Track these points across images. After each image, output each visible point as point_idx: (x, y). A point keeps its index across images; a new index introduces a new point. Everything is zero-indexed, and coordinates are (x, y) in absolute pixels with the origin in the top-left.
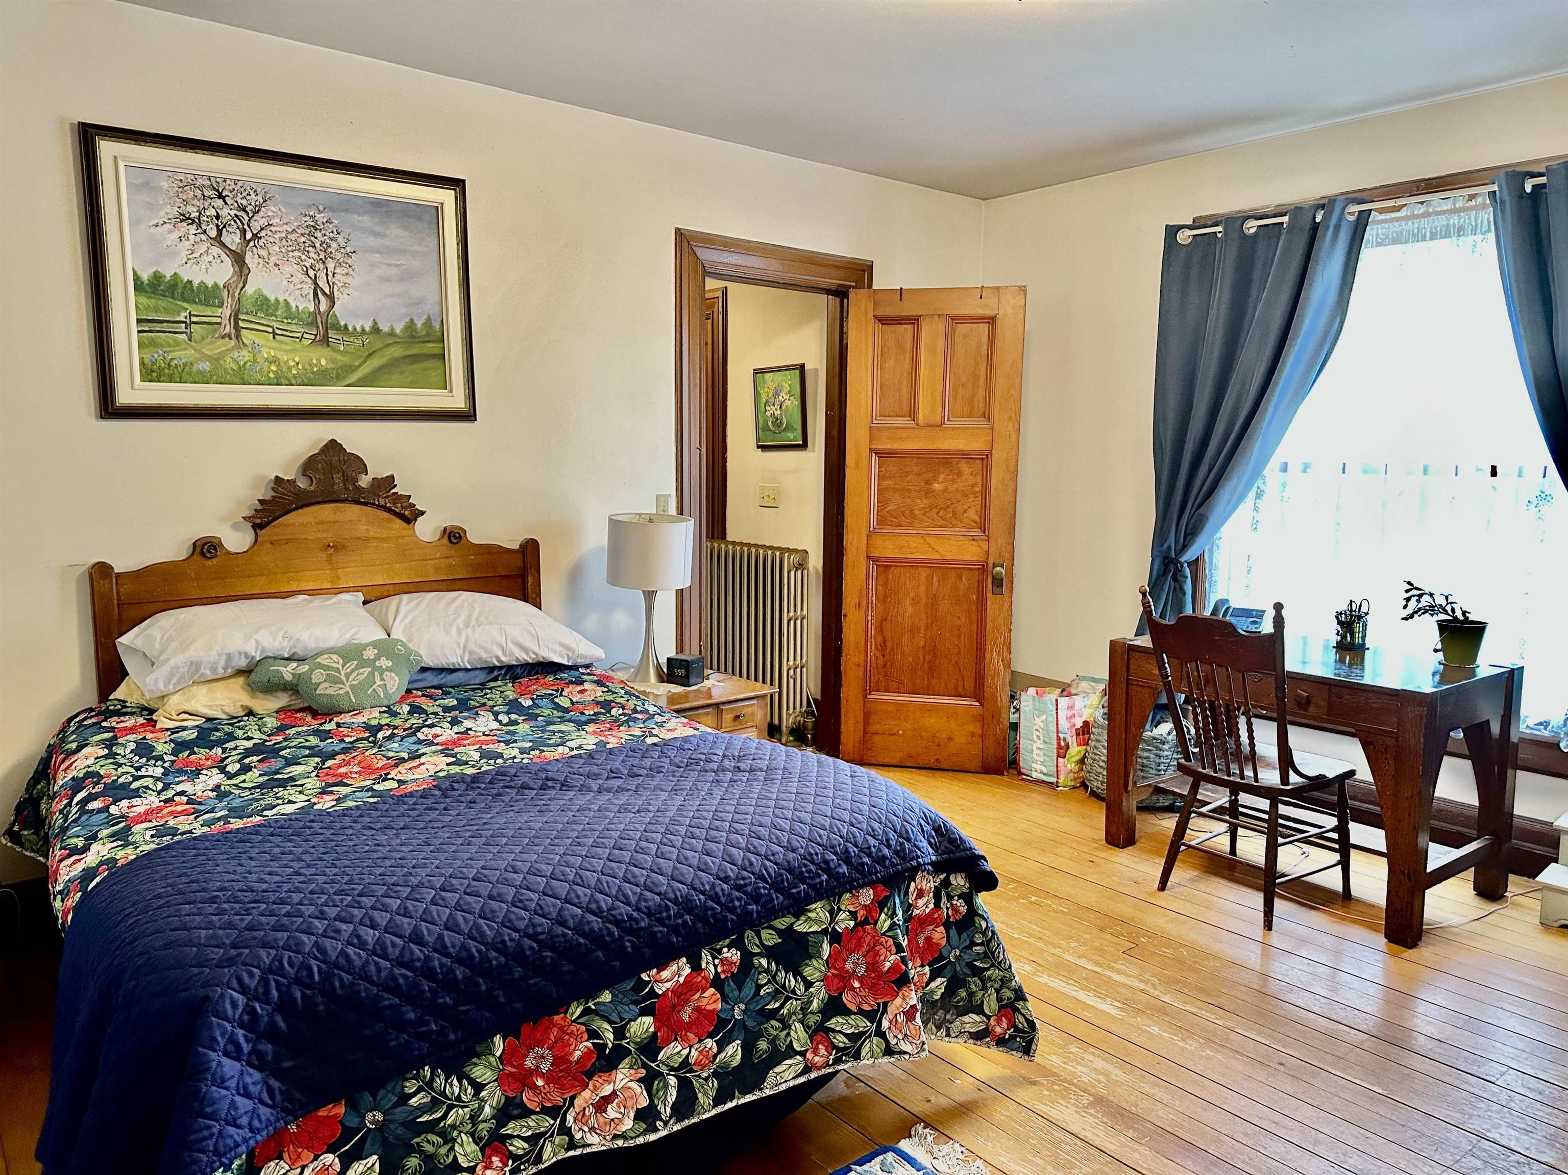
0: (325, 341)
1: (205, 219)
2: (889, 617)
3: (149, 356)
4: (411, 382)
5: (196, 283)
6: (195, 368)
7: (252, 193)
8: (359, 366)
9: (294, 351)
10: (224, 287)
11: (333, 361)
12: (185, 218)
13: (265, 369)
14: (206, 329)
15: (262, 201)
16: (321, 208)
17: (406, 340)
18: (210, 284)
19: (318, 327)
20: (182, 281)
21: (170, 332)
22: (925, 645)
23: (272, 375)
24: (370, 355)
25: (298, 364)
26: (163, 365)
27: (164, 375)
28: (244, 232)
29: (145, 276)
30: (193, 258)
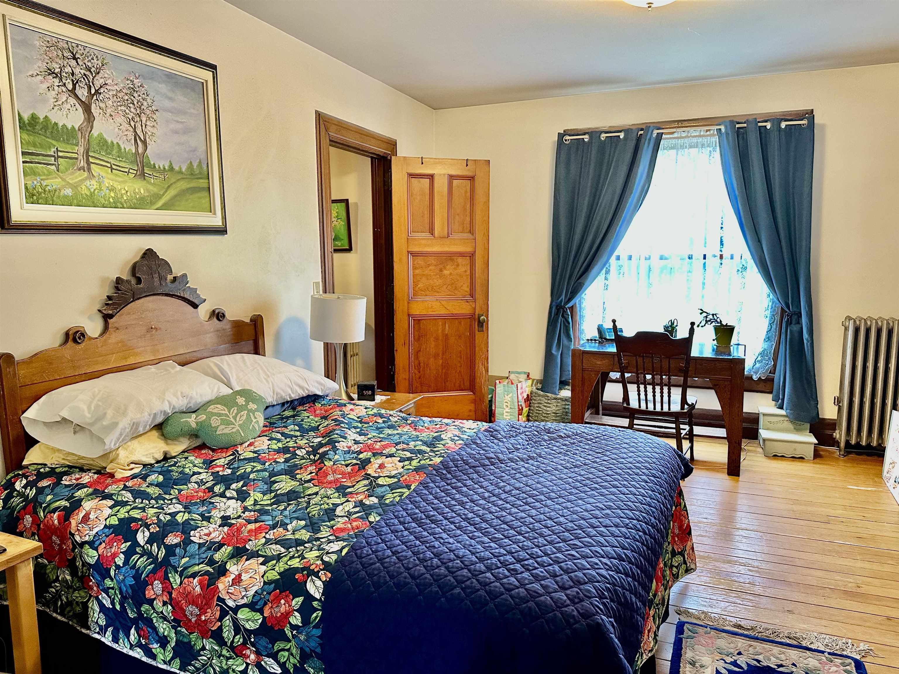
0: (143, 175)
1: (64, 74)
2: (422, 350)
3: (31, 182)
4: (193, 207)
5: (60, 124)
6: (62, 194)
7: (95, 58)
8: (163, 195)
9: (124, 182)
10: (79, 130)
11: (148, 190)
12: (50, 72)
13: (107, 195)
14: (67, 162)
15: (101, 65)
16: (137, 76)
17: (188, 176)
18: (69, 127)
19: (138, 165)
20: (51, 123)
21: (44, 164)
22: (442, 363)
23: (111, 200)
24: (169, 187)
25: (127, 192)
26: (40, 190)
27: (41, 198)
28: (90, 88)
29: (26, 116)
30: (57, 106)
